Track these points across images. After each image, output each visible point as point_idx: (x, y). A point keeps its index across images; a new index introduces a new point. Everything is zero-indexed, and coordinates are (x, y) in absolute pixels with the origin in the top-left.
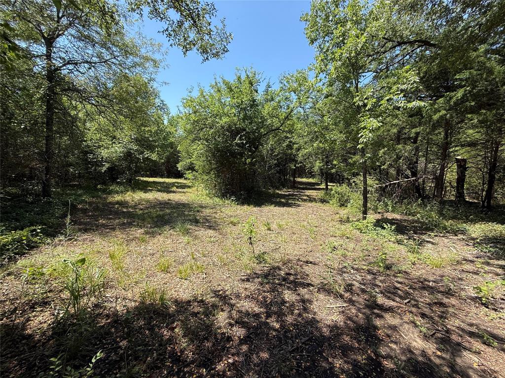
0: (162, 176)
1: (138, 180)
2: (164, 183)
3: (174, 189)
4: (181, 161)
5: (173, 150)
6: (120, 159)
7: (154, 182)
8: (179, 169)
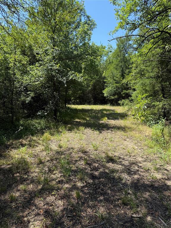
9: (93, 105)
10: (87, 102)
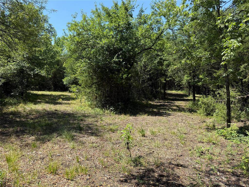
0: (49, 90)
1: (29, 93)
2: (51, 95)
3: (60, 101)
4: (67, 76)
5: (59, 67)
6: (14, 75)
7: (43, 95)
8: (65, 83)
9: (53, 91)
10: (47, 88)
